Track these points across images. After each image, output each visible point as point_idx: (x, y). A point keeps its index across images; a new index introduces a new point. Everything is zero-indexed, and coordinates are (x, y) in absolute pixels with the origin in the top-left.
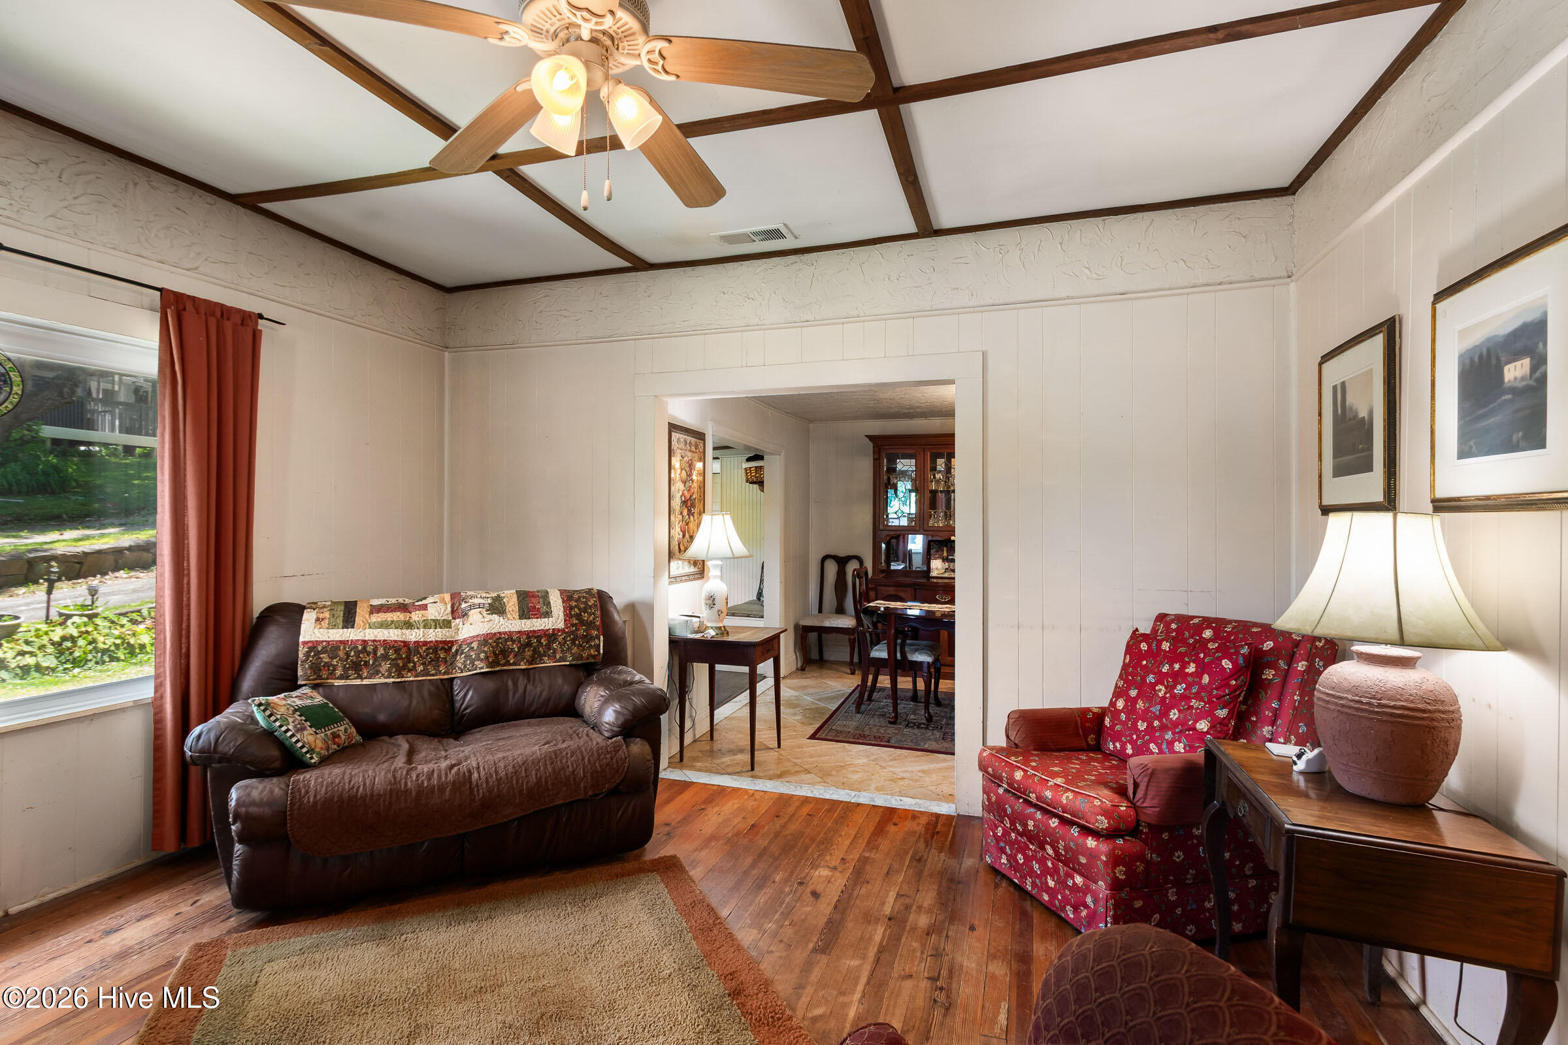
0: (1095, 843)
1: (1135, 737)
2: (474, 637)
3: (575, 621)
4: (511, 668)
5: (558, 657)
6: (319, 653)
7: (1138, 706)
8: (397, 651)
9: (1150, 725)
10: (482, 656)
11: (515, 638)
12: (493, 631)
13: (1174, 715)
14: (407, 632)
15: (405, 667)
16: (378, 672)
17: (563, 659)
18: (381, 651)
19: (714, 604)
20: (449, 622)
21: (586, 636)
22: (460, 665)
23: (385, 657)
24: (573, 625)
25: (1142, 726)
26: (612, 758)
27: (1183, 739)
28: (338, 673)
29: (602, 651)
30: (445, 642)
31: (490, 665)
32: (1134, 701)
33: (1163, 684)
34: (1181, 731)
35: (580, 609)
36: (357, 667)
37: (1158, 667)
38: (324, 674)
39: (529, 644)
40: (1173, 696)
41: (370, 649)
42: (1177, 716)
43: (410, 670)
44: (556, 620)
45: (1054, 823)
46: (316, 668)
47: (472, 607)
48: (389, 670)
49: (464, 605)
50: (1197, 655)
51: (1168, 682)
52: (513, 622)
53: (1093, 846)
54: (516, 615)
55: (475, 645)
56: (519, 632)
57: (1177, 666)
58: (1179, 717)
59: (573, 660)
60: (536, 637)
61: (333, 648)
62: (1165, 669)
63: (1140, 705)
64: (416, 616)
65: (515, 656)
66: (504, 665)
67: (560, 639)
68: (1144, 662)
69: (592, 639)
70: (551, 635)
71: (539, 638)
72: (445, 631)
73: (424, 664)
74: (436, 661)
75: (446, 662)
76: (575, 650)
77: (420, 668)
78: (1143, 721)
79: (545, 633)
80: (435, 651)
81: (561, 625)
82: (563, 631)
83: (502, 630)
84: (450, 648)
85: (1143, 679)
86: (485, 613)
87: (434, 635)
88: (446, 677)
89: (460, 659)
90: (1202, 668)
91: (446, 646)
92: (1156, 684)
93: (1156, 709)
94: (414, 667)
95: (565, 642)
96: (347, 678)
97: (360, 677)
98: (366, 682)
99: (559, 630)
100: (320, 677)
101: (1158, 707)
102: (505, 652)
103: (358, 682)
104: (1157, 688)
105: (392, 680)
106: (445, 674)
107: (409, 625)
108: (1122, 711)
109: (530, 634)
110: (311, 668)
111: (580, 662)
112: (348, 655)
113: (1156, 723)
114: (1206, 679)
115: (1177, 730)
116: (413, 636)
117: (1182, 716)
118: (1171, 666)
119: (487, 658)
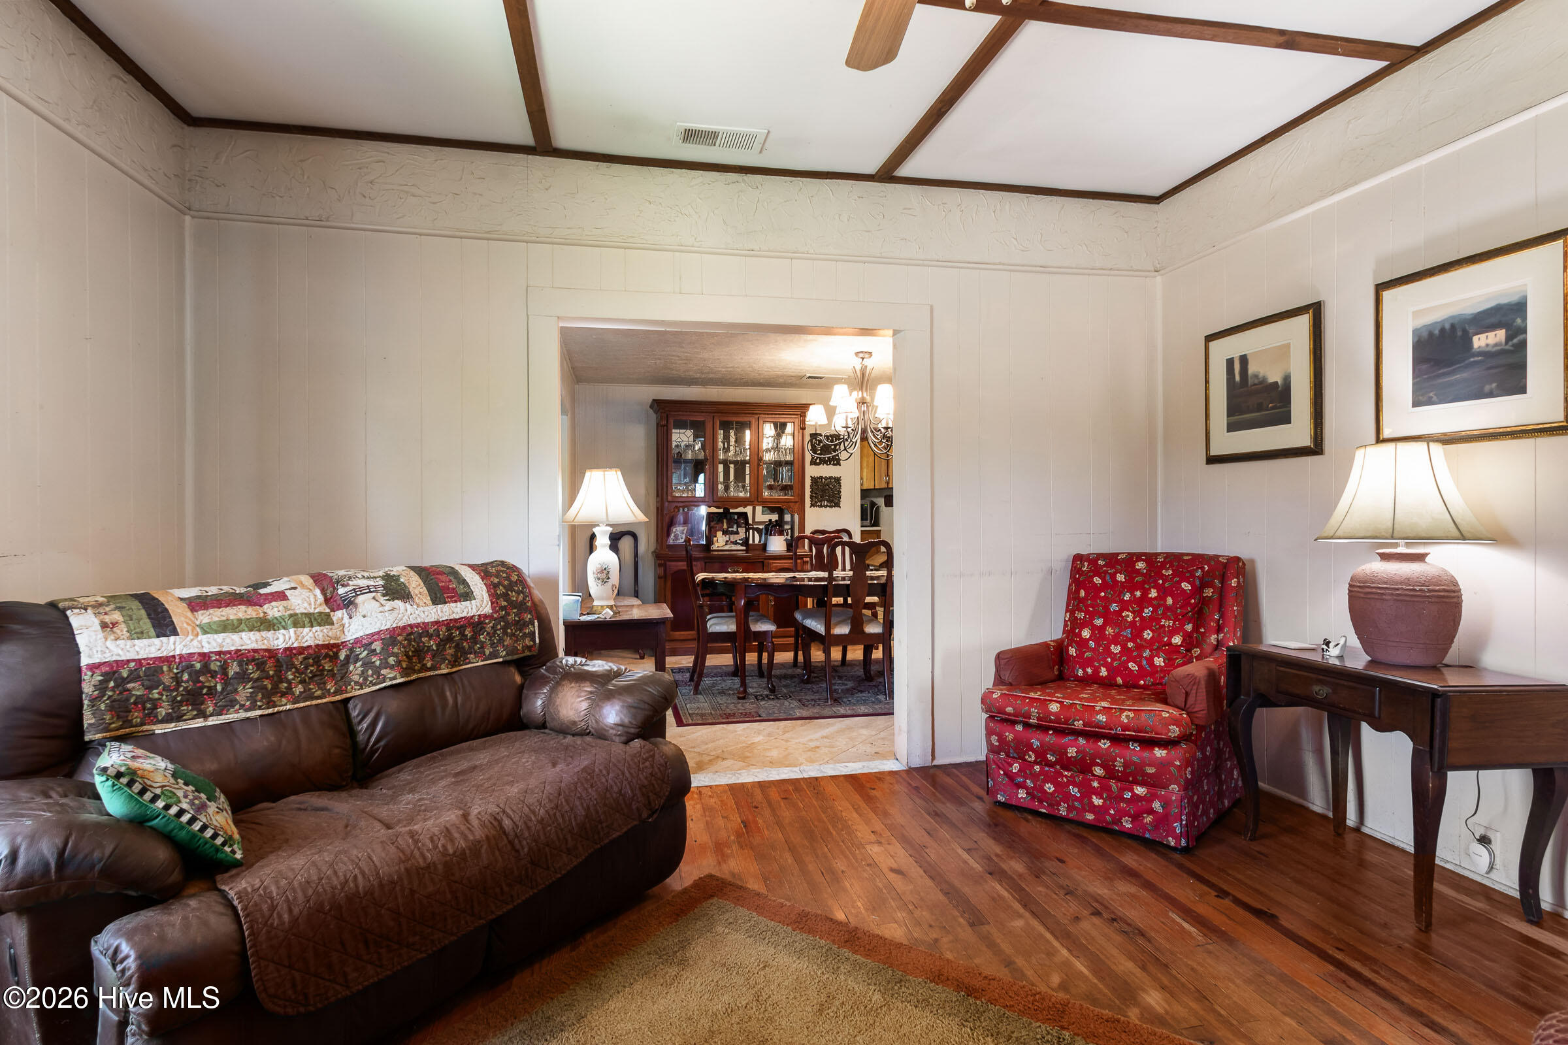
0: (1165, 752)
1: (1109, 660)
2: (372, 635)
3: (504, 603)
4: (428, 674)
5: (487, 652)
6: (125, 681)
7: (1107, 633)
8: (260, 665)
9: (1124, 647)
10: (392, 660)
11: (431, 631)
12: (401, 624)
13: (1148, 634)
14: (270, 634)
15: (275, 690)
16: (232, 703)
17: (494, 655)
18: (234, 668)
19: (609, 578)
20: (328, 615)
21: (518, 621)
22: (356, 678)
23: (243, 677)
24: (502, 608)
25: (1115, 649)
26: (652, 767)
27: (1162, 654)
28: (162, 712)
29: (537, 640)
30: (329, 646)
31: (406, 672)
32: (1102, 629)
33: (1128, 610)
34: (1158, 648)
35: (504, 587)
36: (195, 699)
37: (1119, 596)
38: (136, 717)
39: (450, 639)
40: (1142, 618)
41: (215, 666)
42: (1151, 635)
43: (283, 695)
44: (480, 604)
45: (1104, 744)
46: (121, 709)
47: (358, 591)
48: (252, 698)
49: (341, 591)
50: (1156, 582)
51: (1133, 608)
52: (426, 608)
53: (1164, 755)
54: (428, 600)
55: (377, 646)
56: (437, 623)
57: (1138, 594)
58: (1153, 636)
59: (507, 654)
60: (458, 628)
61: (149, 670)
62: (1127, 597)
63: (1109, 631)
64: (273, 610)
65: (433, 656)
66: (420, 671)
67: (488, 628)
68: (1103, 594)
69: (526, 624)
70: (476, 624)
71: (461, 629)
72: (326, 629)
73: (302, 682)
74: (319, 676)
75: (333, 676)
76: (508, 641)
77: (299, 689)
78: (1116, 645)
79: (468, 621)
80: (317, 662)
81: (487, 609)
82: (490, 617)
83: (412, 621)
84: (336, 655)
85: (1106, 608)
86: (382, 600)
87: (311, 636)
88: (338, 698)
89: (355, 670)
90: (1164, 592)
91: (330, 651)
92: (1121, 611)
93: (1128, 632)
94: (289, 688)
95: (495, 632)
96: (179, 718)
97: (203, 715)
98: (212, 721)
99: (486, 616)
100: (127, 723)
101: (1129, 631)
102: (419, 653)
103: (199, 723)
104: (1123, 614)
105: (259, 713)
106: (336, 693)
107: (267, 624)
108: (1090, 639)
109: (451, 624)
110: (111, 708)
111: (516, 657)
112: (177, 679)
113: (1130, 645)
114: (1170, 601)
115: (1155, 647)
116: (281, 640)
117: (1156, 635)
118: (1132, 594)
119: (399, 663)
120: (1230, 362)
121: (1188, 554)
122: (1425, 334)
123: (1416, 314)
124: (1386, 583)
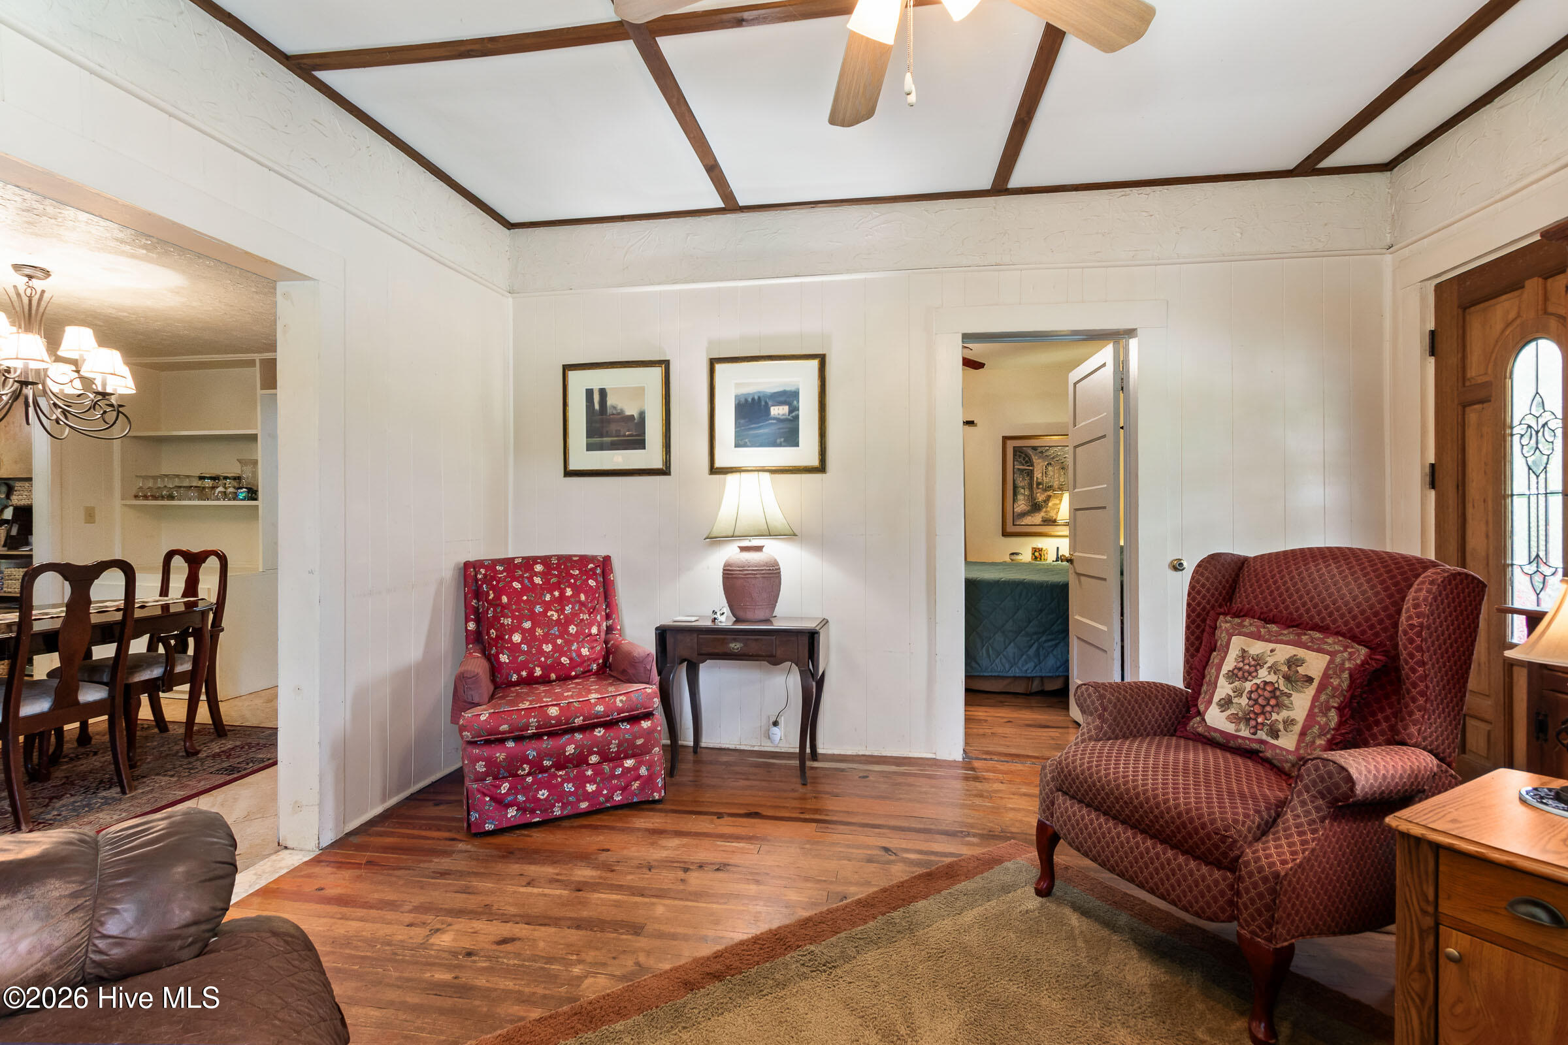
0: (650, 722)
1: (543, 659)
7: (537, 634)
9: (555, 645)
13: (572, 629)
25: (548, 648)
27: (586, 645)
32: (532, 630)
33: (552, 610)
34: (583, 639)
37: (541, 597)
40: (566, 616)
42: (575, 630)
45: (599, 732)
50: (568, 581)
51: (555, 607)
53: (649, 725)
57: (557, 594)
58: (577, 630)
62: (548, 597)
63: (539, 632)
68: (525, 598)
78: (547, 644)
85: (532, 611)
90: (577, 590)
92: (545, 612)
93: (555, 630)
101: (556, 629)
104: (549, 614)
108: (521, 643)
113: (559, 641)
114: (583, 597)
117: (579, 628)
118: (552, 595)
120: (589, 393)
121: (575, 556)
122: (743, 400)
123: (737, 385)
124: (756, 566)
